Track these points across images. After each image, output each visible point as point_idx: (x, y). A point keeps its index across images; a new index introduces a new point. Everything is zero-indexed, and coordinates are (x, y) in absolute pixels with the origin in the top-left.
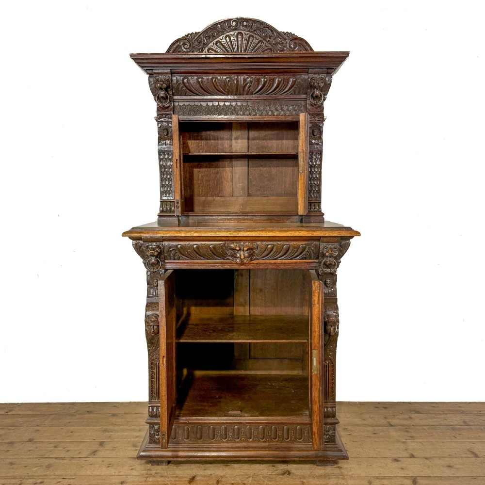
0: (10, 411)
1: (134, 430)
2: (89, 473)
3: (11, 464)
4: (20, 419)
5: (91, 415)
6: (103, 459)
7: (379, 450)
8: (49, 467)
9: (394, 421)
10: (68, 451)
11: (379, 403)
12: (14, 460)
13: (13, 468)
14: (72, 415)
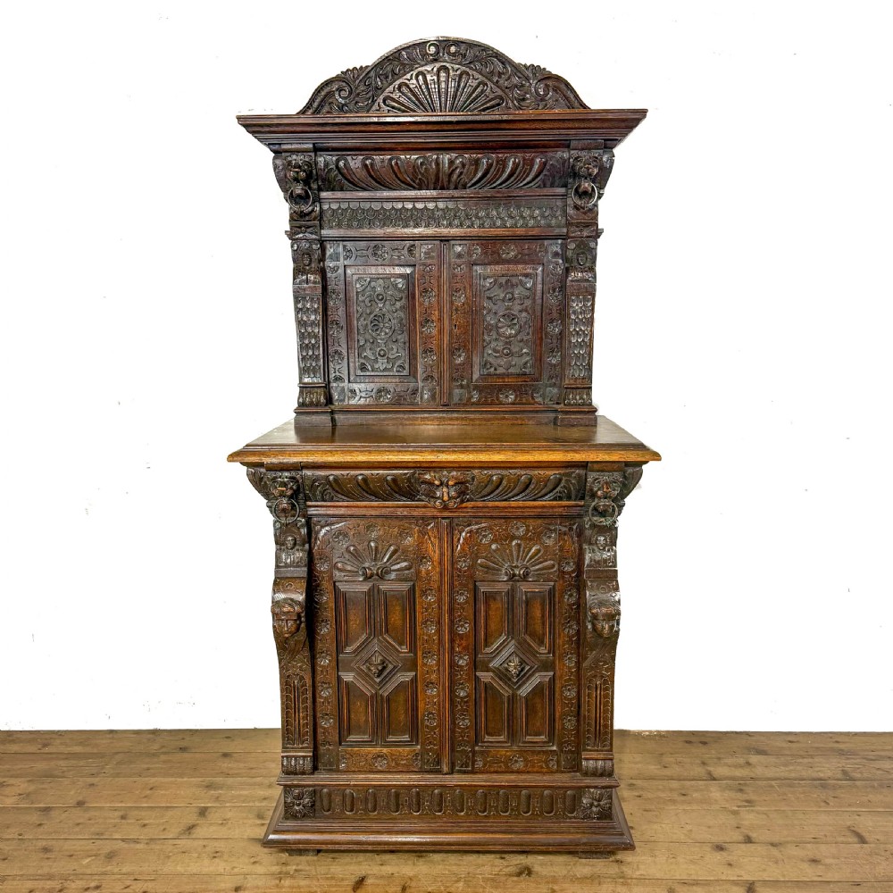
0: (45, 745)
1: (260, 785)
2: (180, 869)
3: (46, 850)
4: (62, 763)
5: (186, 755)
6: (205, 843)
7: (689, 827)
8: (110, 856)
9: (719, 771)
10: (144, 825)
11: (693, 733)
12: (50, 843)
13: (48, 858)
14: (154, 755)
